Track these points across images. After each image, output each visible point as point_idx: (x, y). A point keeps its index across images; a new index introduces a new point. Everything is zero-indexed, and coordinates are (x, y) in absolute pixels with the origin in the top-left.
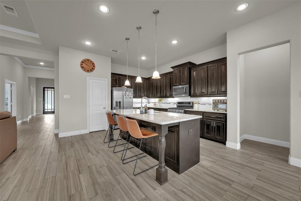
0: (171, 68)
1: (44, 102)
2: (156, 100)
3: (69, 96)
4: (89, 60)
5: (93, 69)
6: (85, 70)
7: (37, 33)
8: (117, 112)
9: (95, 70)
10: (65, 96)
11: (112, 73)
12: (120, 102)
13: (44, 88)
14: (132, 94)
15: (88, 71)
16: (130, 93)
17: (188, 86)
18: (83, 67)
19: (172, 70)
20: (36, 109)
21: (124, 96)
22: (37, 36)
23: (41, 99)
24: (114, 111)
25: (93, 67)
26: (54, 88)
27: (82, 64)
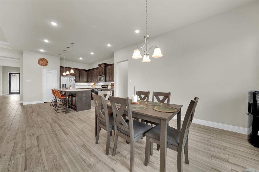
0: (98, 65)
1: (10, 85)
2: (92, 84)
3: (30, 80)
4: (44, 59)
5: (47, 64)
6: (41, 65)
7: (8, 42)
8: (64, 90)
9: (48, 65)
10: (27, 80)
11: (60, 67)
12: (66, 85)
13: (10, 74)
14: (74, 79)
15: (43, 65)
16: (73, 79)
17: (104, 76)
18: (40, 63)
19: (98, 66)
20: (3, 90)
21: (69, 81)
22: (8, 44)
23: (7, 83)
24: (62, 89)
25: (46, 63)
26: (19, 74)
27: (39, 61)
